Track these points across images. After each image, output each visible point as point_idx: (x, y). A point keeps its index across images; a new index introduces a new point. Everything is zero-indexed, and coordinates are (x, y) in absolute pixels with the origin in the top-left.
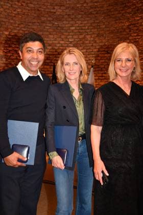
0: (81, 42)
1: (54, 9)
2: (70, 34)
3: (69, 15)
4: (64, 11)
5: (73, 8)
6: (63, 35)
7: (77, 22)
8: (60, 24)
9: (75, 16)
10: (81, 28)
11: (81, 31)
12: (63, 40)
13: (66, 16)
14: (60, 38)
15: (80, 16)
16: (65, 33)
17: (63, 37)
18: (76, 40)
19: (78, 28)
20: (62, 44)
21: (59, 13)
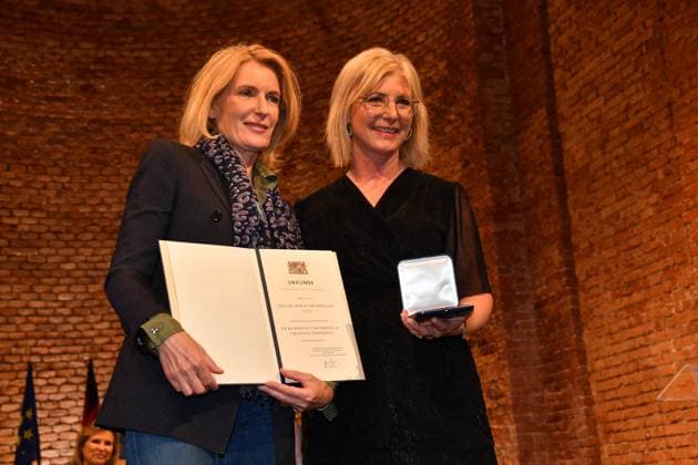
1: (12, 216)
2: (62, 281)
3: (55, 233)
4: (43, 221)
5: (68, 216)
6: (40, 284)
7: (82, 250)
8: (30, 254)
9: (76, 235)
10: (92, 266)
11: (93, 273)
12: (39, 299)
13: (49, 236)
15: (90, 236)
16: (45, 280)
17: (39, 289)
18: (78, 296)
19: (85, 266)
20: (36, 309)
21: (27, 228)
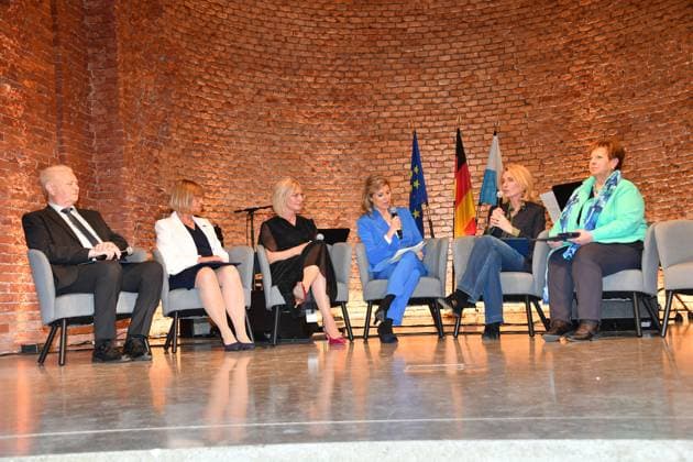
0: (466, 85)
1: (403, 21)
2: (440, 70)
3: (435, 32)
4: (425, 24)
5: (443, 18)
6: (425, 73)
7: (454, 44)
8: (417, 50)
9: (449, 32)
10: (462, 56)
11: (463, 62)
12: (425, 85)
13: (430, 35)
14: (419, 80)
15: (460, 32)
16: (428, 70)
17: (425, 77)
18: (454, 81)
19: (457, 57)
20: (423, 93)
21: (414, 30)
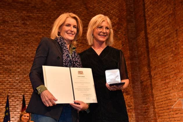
0: (25, 80)
1: (4, 57)
2: (17, 74)
3: (15, 61)
4: (12, 58)
5: (19, 57)
6: (11, 74)
7: (22, 66)
8: (8, 66)
9: (21, 62)
10: (25, 70)
11: (25, 72)
12: (11, 78)
13: (14, 62)
14: (9, 76)
15: (24, 62)
17: (11, 76)
18: (21, 78)
19: (23, 70)
20: (10, 81)
21: (8, 60)
